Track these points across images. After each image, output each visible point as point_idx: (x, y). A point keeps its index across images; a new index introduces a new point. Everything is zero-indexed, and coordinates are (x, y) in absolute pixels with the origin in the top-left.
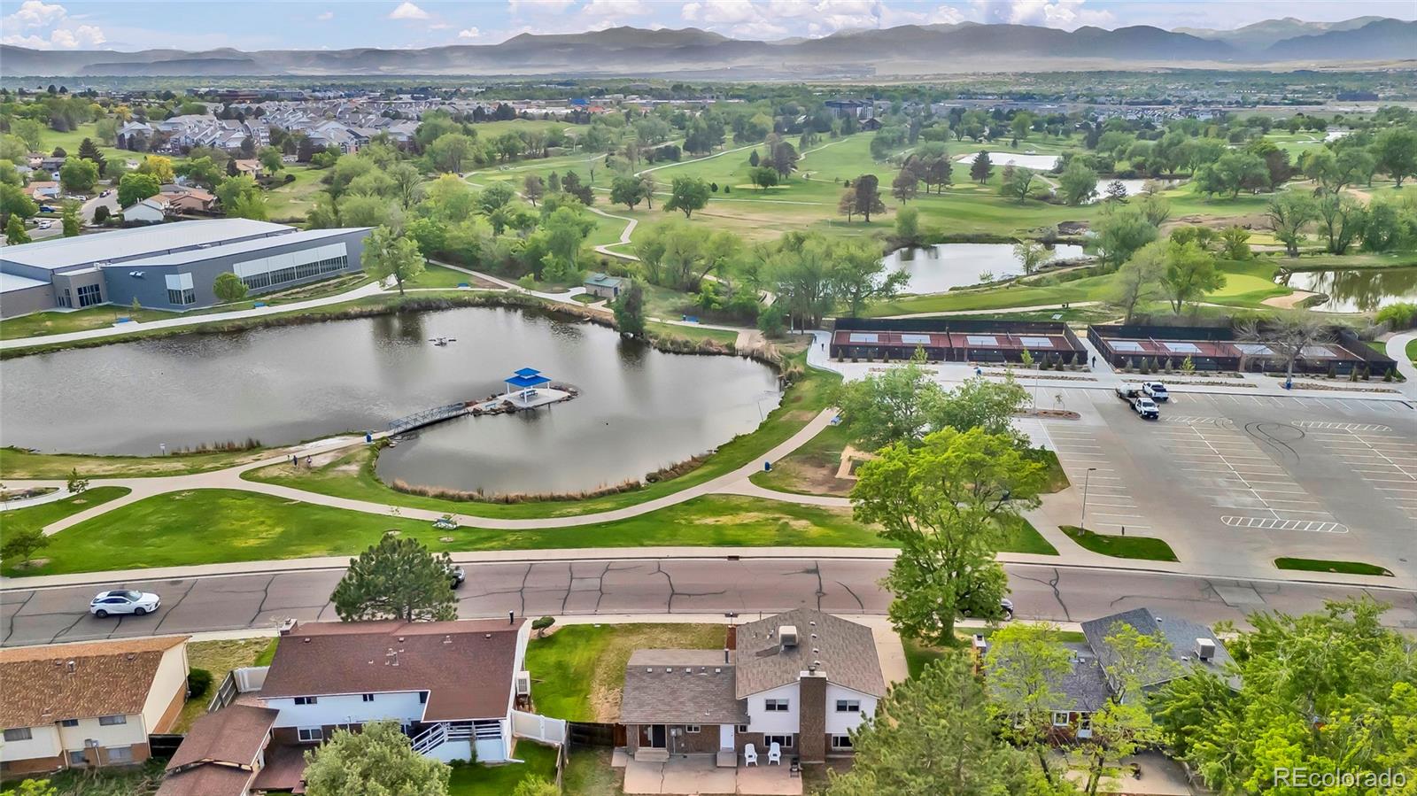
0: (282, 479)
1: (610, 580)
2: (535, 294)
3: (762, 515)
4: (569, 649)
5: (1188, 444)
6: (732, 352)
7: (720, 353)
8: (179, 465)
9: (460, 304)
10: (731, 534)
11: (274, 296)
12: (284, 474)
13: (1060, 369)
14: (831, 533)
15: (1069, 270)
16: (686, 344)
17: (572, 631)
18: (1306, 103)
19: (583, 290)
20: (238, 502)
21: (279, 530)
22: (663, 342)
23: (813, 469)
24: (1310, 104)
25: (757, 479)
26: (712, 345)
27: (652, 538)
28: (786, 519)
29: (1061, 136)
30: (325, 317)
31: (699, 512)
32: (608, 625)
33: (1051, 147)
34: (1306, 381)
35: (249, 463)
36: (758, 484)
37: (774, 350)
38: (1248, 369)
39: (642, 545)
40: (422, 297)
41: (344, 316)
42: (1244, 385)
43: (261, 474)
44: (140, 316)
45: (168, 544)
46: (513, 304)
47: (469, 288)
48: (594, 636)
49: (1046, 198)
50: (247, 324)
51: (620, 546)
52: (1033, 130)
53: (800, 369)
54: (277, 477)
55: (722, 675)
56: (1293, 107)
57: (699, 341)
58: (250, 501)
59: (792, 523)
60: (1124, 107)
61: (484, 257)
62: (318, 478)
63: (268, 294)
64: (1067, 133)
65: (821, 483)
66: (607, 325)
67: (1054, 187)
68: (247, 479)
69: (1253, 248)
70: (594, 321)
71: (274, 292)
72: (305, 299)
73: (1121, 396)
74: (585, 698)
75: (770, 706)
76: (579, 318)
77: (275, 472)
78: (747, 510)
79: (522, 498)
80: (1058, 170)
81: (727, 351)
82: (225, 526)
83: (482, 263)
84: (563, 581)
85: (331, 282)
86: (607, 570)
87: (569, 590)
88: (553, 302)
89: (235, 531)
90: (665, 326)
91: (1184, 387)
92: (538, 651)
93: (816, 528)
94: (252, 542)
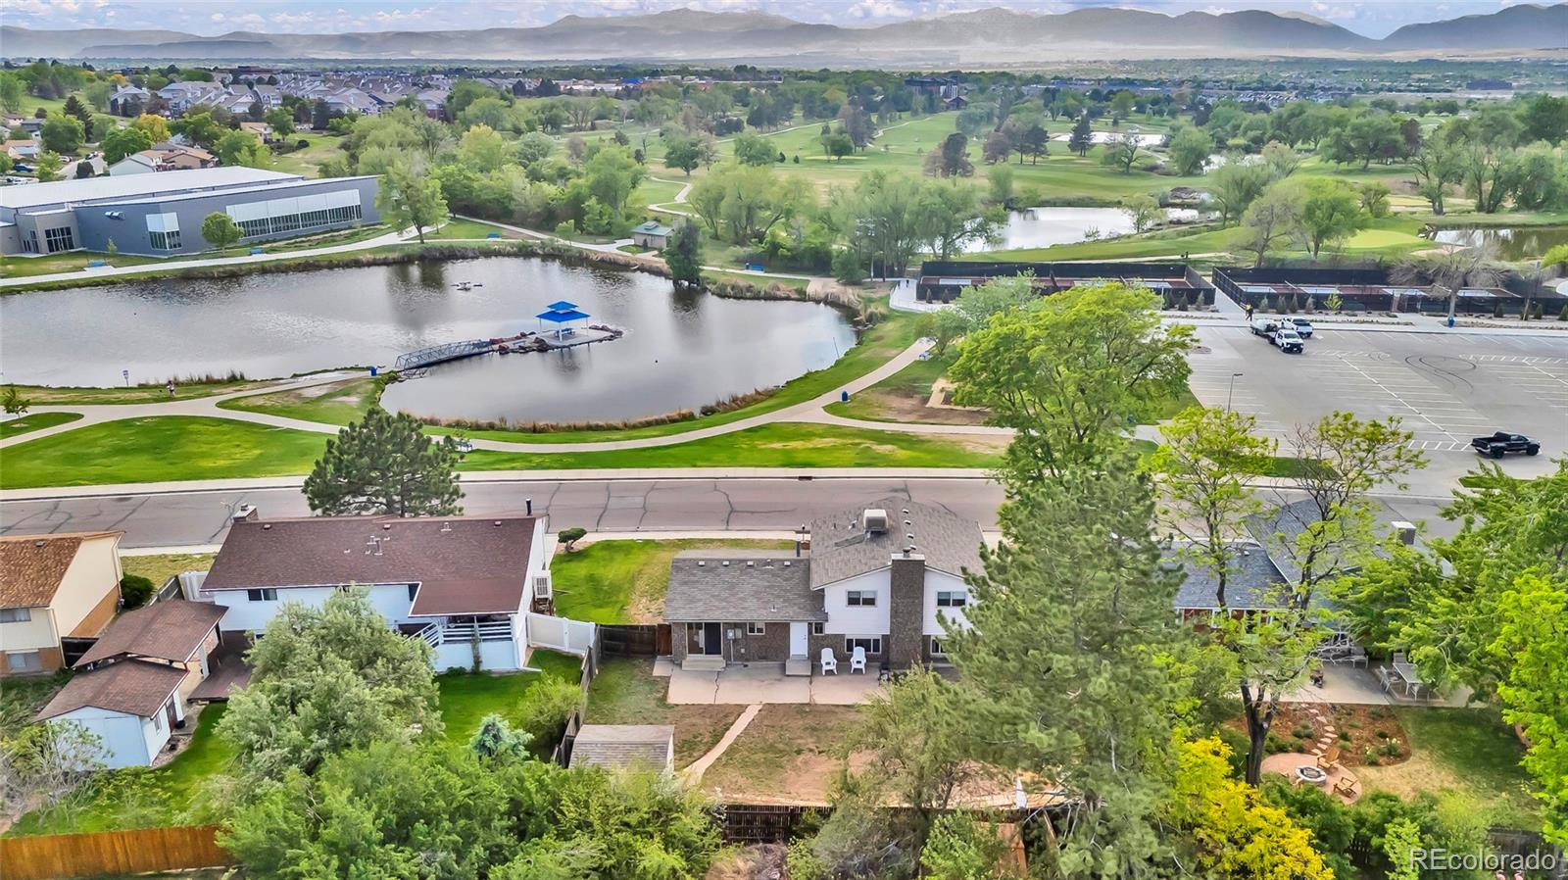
0: (266, 407)
1: (654, 499)
2: (575, 245)
3: (839, 441)
4: (602, 563)
5: (1340, 374)
6: (803, 297)
7: (788, 298)
8: (146, 395)
9: (488, 253)
10: (801, 457)
11: (275, 245)
12: (269, 404)
13: (1183, 308)
14: (922, 455)
15: (1186, 227)
16: (749, 288)
17: (608, 546)
18: (1434, 91)
19: (631, 242)
20: (211, 428)
21: (257, 452)
22: (724, 287)
23: (899, 399)
24: (1439, 91)
25: (830, 409)
26: (779, 289)
27: (708, 460)
28: (868, 443)
29: (1166, 117)
30: (332, 265)
31: (765, 437)
32: (653, 541)
33: (1156, 128)
34: (1469, 320)
35: (229, 393)
36: (833, 414)
37: (850, 295)
38: (1401, 309)
39: (695, 466)
40: (446, 245)
41: (355, 263)
42: (1398, 324)
43: (242, 403)
44: (116, 260)
45: (119, 464)
46: (550, 255)
47: (499, 240)
48: (635, 551)
49: (1153, 169)
50: (241, 270)
51: (669, 467)
52: (1135, 111)
53: (881, 309)
54: (260, 406)
55: (792, 569)
56: (1419, 94)
57: (764, 287)
58: (225, 427)
59: (875, 447)
60: (1234, 93)
61: (517, 208)
62: (309, 407)
63: (268, 242)
64: (1173, 114)
65: (910, 412)
66: (658, 273)
67: (1162, 159)
68: (225, 408)
69: (1393, 209)
70: (642, 269)
71: (275, 241)
72: (311, 247)
73: (1257, 332)
74: (622, 608)
75: (854, 600)
76: (627, 267)
77: (260, 402)
78: (822, 436)
79: (552, 427)
80: (1166, 145)
81: (796, 296)
82: (193, 448)
83: (516, 216)
84: (601, 500)
85: (342, 232)
86: (652, 489)
87: (605, 509)
88: (596, 252)
89: (202, 452)
90: (724, 273)
91: (1328, 325)
92: (564, 565)
93: (904, 452)
94: (222, 463)
